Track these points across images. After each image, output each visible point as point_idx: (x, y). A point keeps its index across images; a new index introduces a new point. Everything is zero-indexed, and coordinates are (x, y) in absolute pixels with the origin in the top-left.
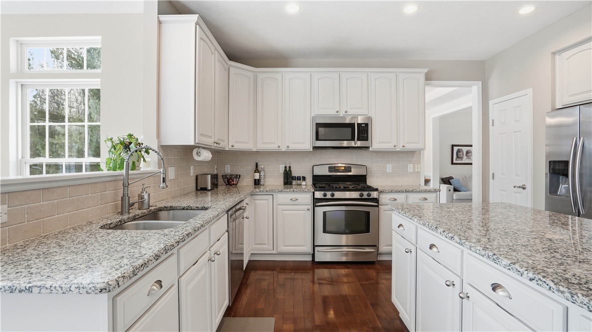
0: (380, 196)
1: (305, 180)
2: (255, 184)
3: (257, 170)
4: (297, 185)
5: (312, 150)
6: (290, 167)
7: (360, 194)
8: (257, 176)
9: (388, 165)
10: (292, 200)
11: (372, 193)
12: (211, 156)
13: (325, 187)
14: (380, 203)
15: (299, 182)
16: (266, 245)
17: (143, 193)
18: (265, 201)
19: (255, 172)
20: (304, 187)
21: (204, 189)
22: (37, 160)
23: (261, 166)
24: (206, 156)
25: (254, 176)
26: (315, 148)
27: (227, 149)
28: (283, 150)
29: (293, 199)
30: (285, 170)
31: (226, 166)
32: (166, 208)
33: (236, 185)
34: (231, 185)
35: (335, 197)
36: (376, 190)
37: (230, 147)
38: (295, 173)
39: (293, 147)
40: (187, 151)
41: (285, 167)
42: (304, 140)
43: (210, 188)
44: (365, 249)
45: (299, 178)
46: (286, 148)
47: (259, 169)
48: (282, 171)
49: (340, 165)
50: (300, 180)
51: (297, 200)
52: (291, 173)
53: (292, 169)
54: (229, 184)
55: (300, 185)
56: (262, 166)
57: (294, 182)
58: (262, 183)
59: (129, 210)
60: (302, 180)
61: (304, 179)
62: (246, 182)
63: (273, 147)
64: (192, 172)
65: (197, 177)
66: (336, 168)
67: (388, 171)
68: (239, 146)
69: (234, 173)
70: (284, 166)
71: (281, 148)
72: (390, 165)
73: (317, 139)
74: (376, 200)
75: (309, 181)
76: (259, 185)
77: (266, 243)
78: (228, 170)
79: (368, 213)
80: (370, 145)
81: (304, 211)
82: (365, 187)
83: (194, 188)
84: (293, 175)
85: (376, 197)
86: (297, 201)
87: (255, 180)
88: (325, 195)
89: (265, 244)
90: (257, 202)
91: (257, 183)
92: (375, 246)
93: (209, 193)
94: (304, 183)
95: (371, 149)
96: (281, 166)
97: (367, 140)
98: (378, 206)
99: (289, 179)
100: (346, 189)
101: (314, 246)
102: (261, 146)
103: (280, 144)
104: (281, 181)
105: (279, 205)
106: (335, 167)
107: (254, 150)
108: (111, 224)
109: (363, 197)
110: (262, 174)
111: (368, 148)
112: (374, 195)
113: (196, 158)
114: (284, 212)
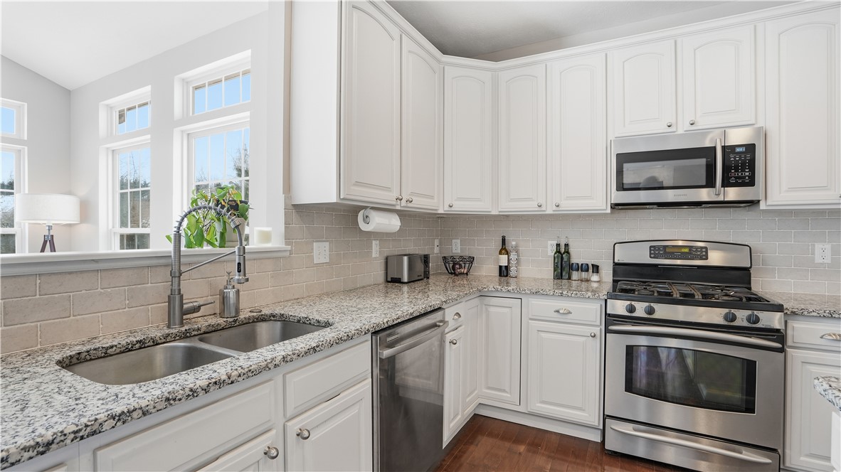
0: (790, 323)
1: (598, 272)
2: (500, 275)
3: (504, 250)
4: (582, 281)
5: (609, 211)
6: (567, 245)
7: (726, 315)
8: (503, 260)
9: (818, 247)
10: (558, 311)
11: (761, 315)
12: (399, 223)
13: (633, 291)
14: (789, 342)
15: (584, 275)
16: (507, 392)
17: (226, 288)
18: (508, 310)
19: (500, 253)
20: (595, 285)
21: (397, 281)
23: (512, 243)
25: (498, 260)
26: (615, 206)
27: (441, 211)
28: (549, 211)
29: (561, 312)
30: (558, 251)
31: (453, 241)
32: (274, 316)
33: (467, 274)
34: (457, 275)
35: (655, 316)
36: (779, 308)
37: (447, 208)
38: (576, 259)
39: (570, 206)
41: (558, 245)
42: (593, 189)
43: (406, 280)
44: (741, 453)
45: (584, 268)
46: (555, 208)
47: (508, 247)
48: (551, 251)
49: (680, 243)
50: (587, 270)
51: (570, 313)
52: (569, 258)
53: (571, 250)
54: (455, 273)
55: (588, 281)
56: (514, 243)
57: (575, 275)
58: (512, 273)
59: (182, 320)
60: (591, 270)
61: (596, 269)
62: (486, 269)
63: (528, 207)
64: (376, 250)
65: (387, 258)
66: (668, 250)
67: (818, 260)
68: (461, 207)
69: (467, 254)
70: (555, 243)
71: (543, 208)
72: (828, 246)
73: (621, 187)
74: (779, 336)
75: (607, 274)
76: (507, 276)
77: (507, 389)
78: (457, 248)
79: (750, 366)
80: (761, 197)
81: (584, 339)
82: (741, 299)
83: (381, 278)
84: (574, 260)
85: (778, 327)
86: (570, 316)
87: (500, 267)
88: (632, 309)
89: (504, 391)
90: (492, 309)
91: (504, 272)
92: (774, 450)
93: (405, 288)
94: (595, 278)
95: (762, 206)
96: (550, 242)
97: (751, 183)
98: (782, 350)
99: (564, 267)
100: (687, 300)
101: (605, 417)
102: (507, 206)
103: (542, 201)
104: (548, 271)
105: (531, 319)
106: (665, 247)
107: (494, 213)
108: (112, 347)
109: (735, 323)
110: (513, 256)
111: (753, 203)
112: (773, 320)
113: (363, 227)
114: (543, 335)
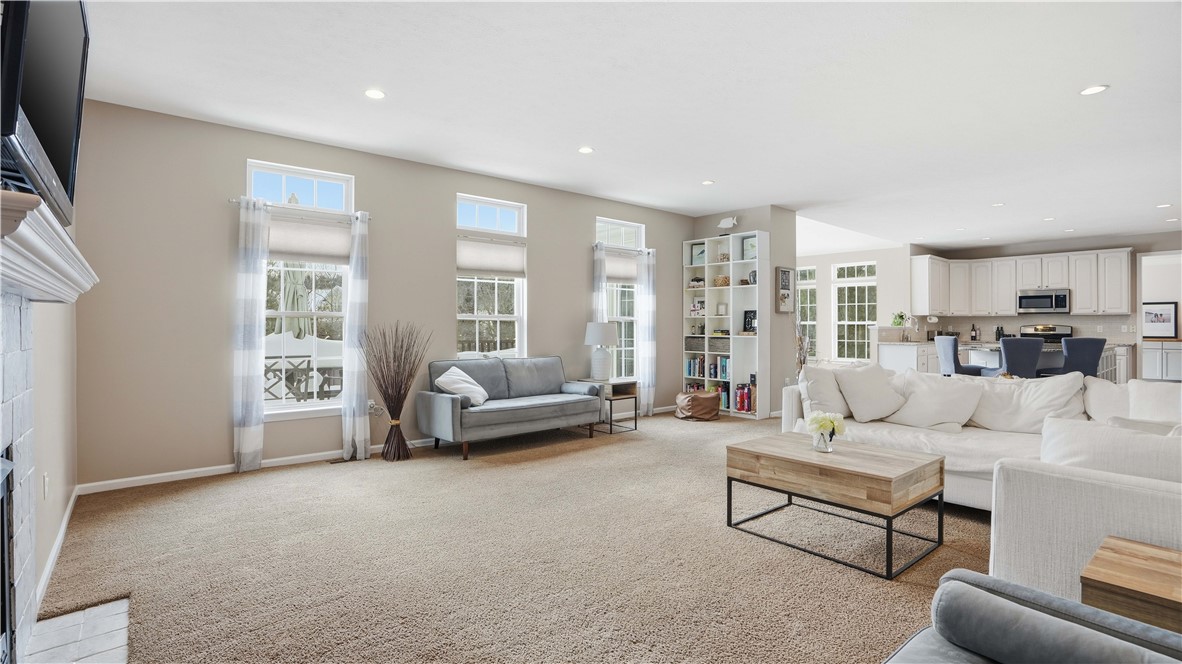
3: (973, 329)
5: (1018, 315)
6: (1001, 327)
8: (973, 334)
12: (938, 320)
19: (972, 331)
22: (842, 323)
23: (977, 327)
24: (935, 320)
25: (971, 333)
26: (1021, 313)
27: (949, 316)
28: (994, 315)
30: (998, 330)
31: (948, 326)
37: (951, 314)
39: (1001, 313)
40: (923, 318)
41: (998, 328)
42: (1010, 308)
47: (976, 329)
48: (995, 330)
50: (1011, 336)
52: (1003, 332)
53: (1003, 329)
56: (979, 327)
58: (978, 338)
61: (1014, 336)
62: (965, 338)
67: (1098, 331)
68: (957, 314)
70: (996, 326)
71: (990, 314)
72: (1102, 327)
73: (1022, 307)
76: (974, 339)
78: (951, 329)
80: (1071, 311)
84: (1006, 333)
87: (972, 336)
95: (1073, 314)
96: (993, 326)
97: (1066, 307)
99: (1001, 336)
102: (975, 313)
103: (990, 311)
104: (993, 335)
107: (971, 315)
110: (978, 332)
111: (1068, 313)
